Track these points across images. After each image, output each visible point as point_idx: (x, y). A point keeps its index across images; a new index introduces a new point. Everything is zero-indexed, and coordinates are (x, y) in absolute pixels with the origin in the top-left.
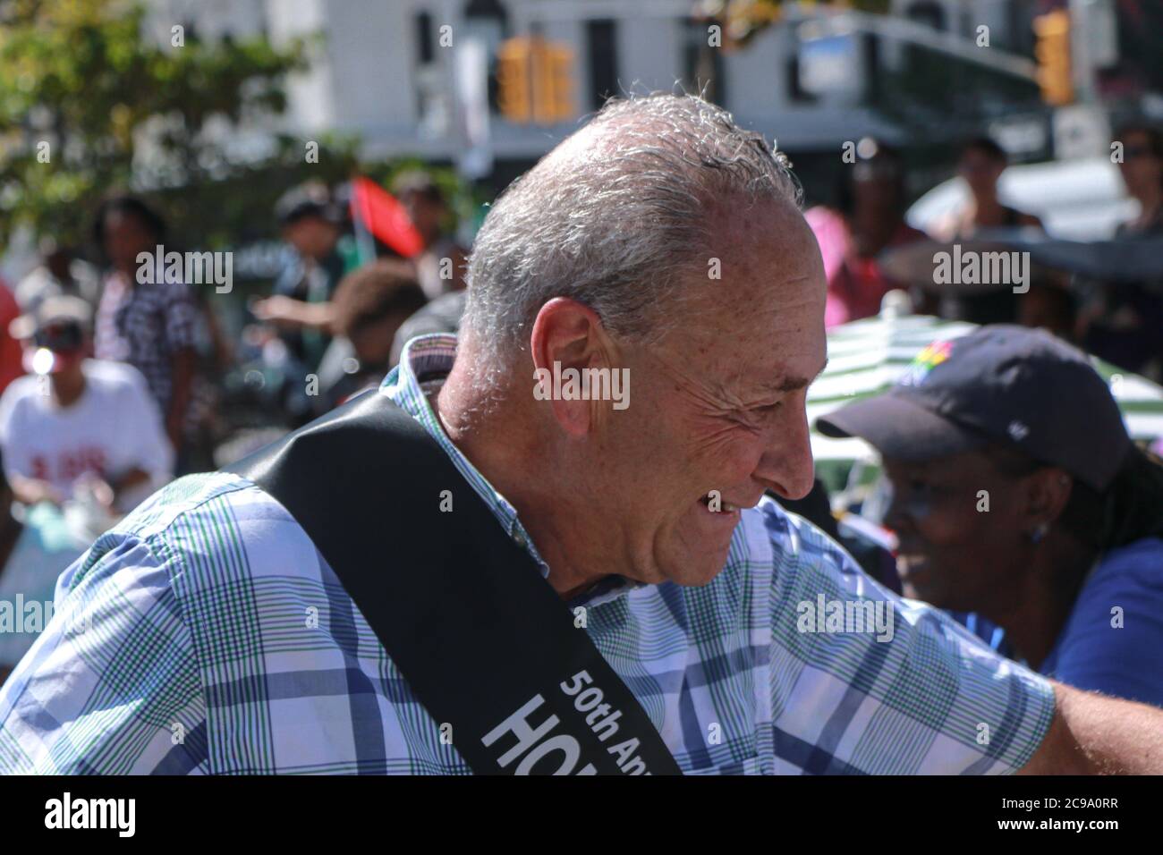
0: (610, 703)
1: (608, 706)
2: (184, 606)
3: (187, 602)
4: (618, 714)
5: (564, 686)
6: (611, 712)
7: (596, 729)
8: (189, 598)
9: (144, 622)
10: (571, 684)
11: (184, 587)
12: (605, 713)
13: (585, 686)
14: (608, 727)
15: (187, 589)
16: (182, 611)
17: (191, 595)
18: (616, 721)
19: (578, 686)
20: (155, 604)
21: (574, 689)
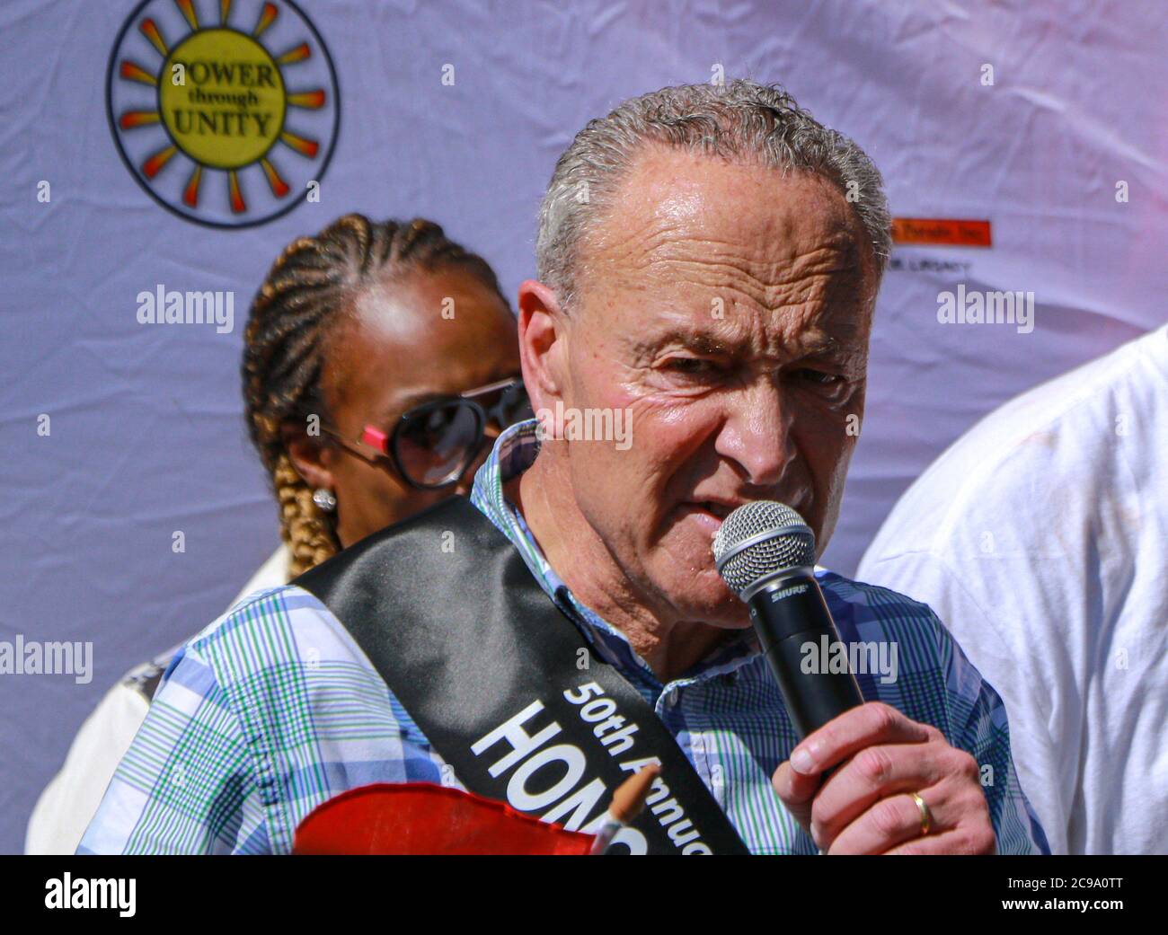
0: (624, 716)
1: (621, 719)
2: (230, 696)
3: (233, 691)
4: (634, 728)
5: (568, 694)
6: (625, 725)
7: (605, 741)
8: (235, 687)
9: (193, 724)
10: (578, 694)
11: (229, 677)
12: (618, 726)
13: (594, 697)
14: (621, 741)
15: (232, 678)
16: (228, 700)
17: (237, 683)
18: (631, 735)
19: (586, 696)
20: (202, 704)
21: (580, 698)
